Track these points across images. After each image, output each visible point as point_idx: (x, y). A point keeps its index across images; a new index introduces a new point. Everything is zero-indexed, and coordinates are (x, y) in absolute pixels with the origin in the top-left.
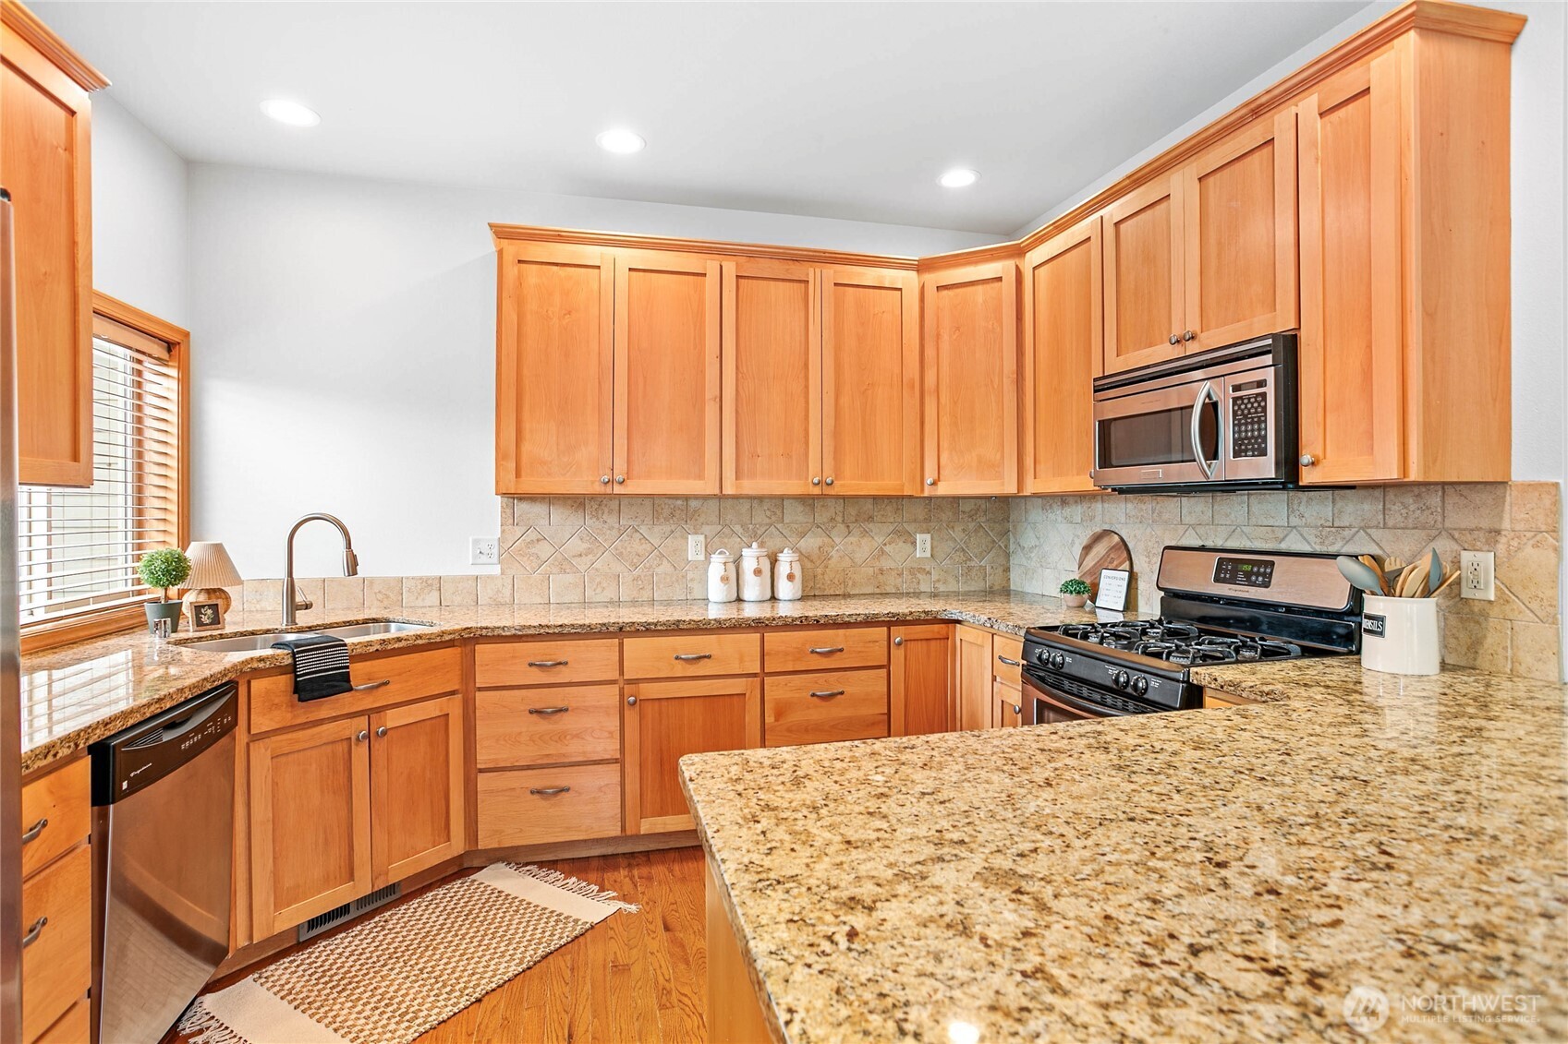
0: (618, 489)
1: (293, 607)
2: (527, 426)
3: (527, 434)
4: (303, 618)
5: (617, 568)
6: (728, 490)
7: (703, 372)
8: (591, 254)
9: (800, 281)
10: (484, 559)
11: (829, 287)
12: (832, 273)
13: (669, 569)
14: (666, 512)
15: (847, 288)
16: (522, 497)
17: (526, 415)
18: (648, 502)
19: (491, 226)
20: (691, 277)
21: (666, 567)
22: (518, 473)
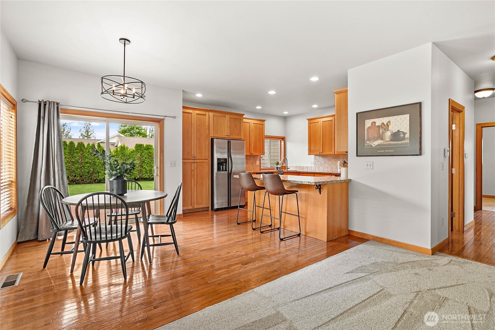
0: (321, 154)
1: (287, 168)
2: (311, 145)
3: (311, 147)
5: (328, 166)
10: (312, 164)
14: (335, 157)
16: (315, 155)
17: (311, 144)
19: (307, 119)
20: (330, 121)
21: (335, 166)
22: (310, 152)
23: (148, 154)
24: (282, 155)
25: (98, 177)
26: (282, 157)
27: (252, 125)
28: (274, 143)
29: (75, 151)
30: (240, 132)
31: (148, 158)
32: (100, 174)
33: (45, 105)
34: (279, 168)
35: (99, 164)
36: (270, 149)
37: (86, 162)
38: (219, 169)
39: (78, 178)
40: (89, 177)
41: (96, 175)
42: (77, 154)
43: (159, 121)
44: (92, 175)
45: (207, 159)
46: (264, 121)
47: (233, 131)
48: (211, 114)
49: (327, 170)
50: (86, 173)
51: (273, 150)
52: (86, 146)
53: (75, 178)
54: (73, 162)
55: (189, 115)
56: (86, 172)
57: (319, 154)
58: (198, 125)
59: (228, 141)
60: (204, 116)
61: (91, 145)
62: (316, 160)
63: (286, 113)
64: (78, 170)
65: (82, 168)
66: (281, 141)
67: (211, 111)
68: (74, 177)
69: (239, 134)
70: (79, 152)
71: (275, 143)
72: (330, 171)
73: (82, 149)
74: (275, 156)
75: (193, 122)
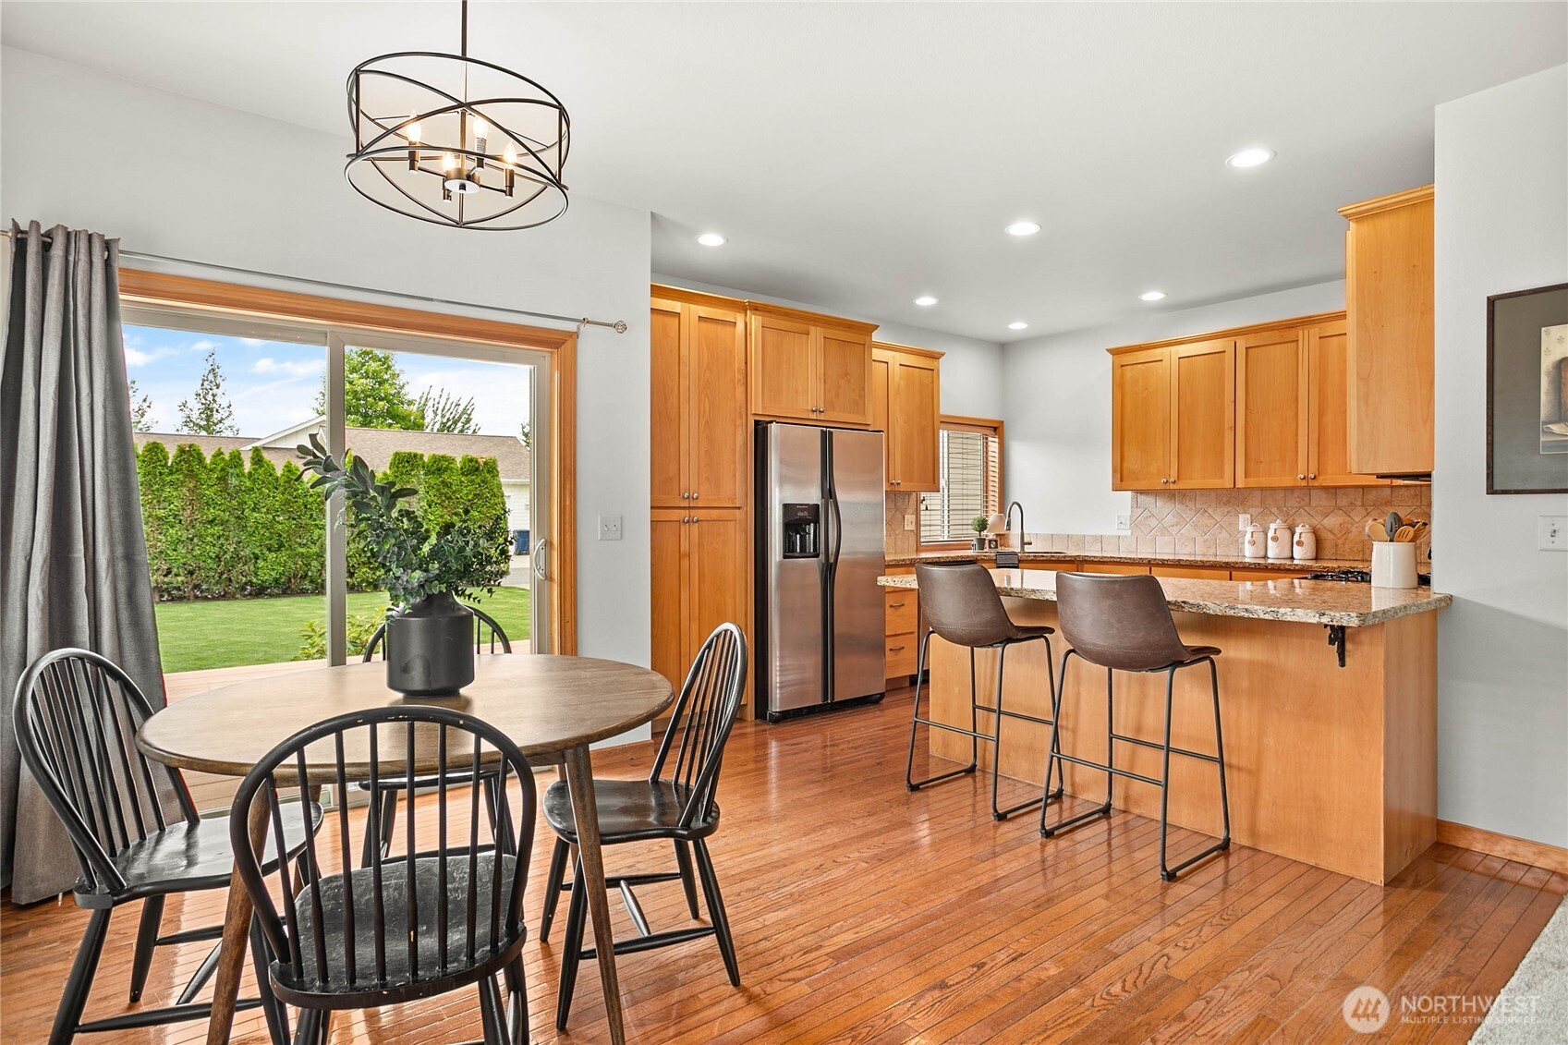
0: (1172, 486)
1: (1023, 544)
2: (1126, 454)
3: (1126, 458)
4: (1027, 548)
5: (1194, 534)
6: (1240, 484)
7: (1224, 412)
8: (1157, 353)
9: (1293, 341)
10: (1122, 526)
11: (1315, 340)
12: (1315, 331)
13: (1226, 535)
14: (1225, 499)
15: (1330, 338)
16: (1142, 492)
17: (1126, 448)
18: (1213, 494)
19: (1108, 350)
20: (1217, 355)
21: (1224, 534)
22: (1121, 480)
23: (438, 490)
24: (991, 493)
25: (256, 575)
26: (991, 498)
27: (896, 371)
28: (965, 446)
29: (168, 479)
30: (860, 396)
31: (440, 504)
32: (261, 563)
33: (46, 247)
34: (990, 541)
35: (257, 528)
36: (949, 468)
37: (211, 518)
38: (789, 551)
39: (180, 579)
40: (222, 574)
41: (246, 567)
42: (176, 489)
43: (559, 343)
44: (233, 566)
45: (739, 508)
46: (935, 356)
47: (837, 395)
48: (755, 321)
49: (1189, 549)
50: (210, 561)
51: (960, 471)
52: (208, 461)
53: (166, 580)
54: (160, 519)
55: (671, 321)
56: (211, 558)
57: (1164, 487)
58: (705, 365)
59: (823, 433)
60: (728, 329)
61: (227, 457)
62: (1140, 511)
63: (1018, 326)
64: (180, 547)
65: (196, 540)
66: (987, 439)
67: (755, 308)
68: (165, 576)
69: (859, 403)
70: (182, 482)
71: (969, 447)
72: (1204, 555)
73: (192, 471)
74: (967, 495)
75: (684, 351)
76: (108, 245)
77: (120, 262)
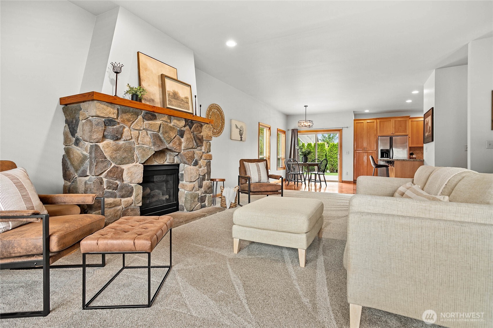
33: (293, 130)
38: (382, 157)
43: (340, 130)
45: (375, 150)
48: (378, 121)
55: (361, 123)
58: (368, 129)
59: (390, 137)
67: (378, 119)
69: (405, 131)
75: (364, 128)
76: (297, 129)
77: (298, 130)
